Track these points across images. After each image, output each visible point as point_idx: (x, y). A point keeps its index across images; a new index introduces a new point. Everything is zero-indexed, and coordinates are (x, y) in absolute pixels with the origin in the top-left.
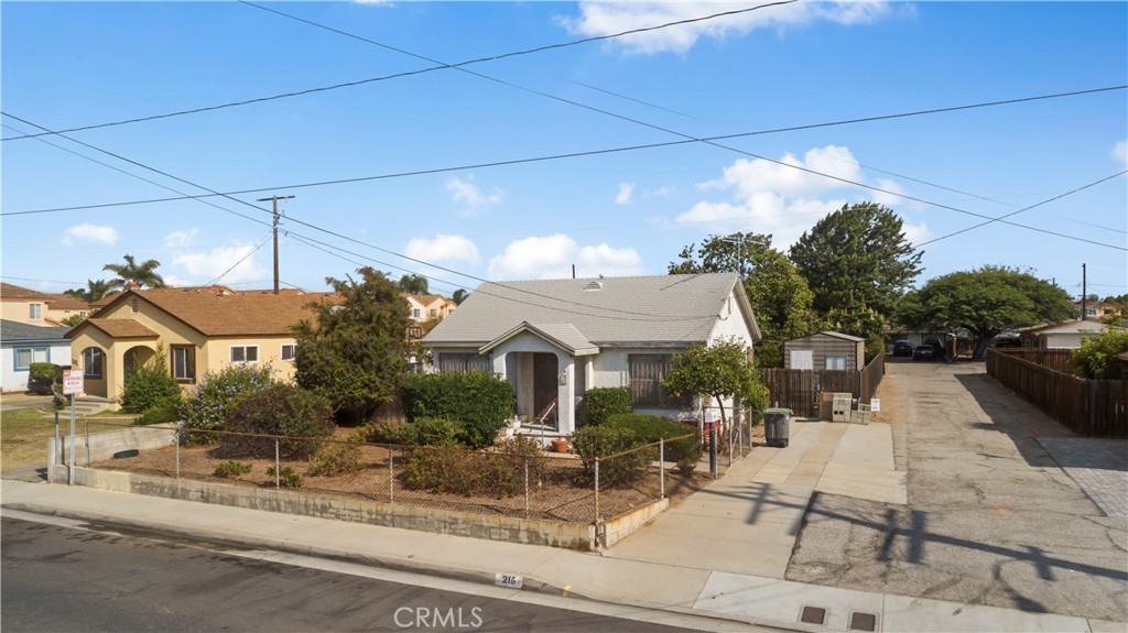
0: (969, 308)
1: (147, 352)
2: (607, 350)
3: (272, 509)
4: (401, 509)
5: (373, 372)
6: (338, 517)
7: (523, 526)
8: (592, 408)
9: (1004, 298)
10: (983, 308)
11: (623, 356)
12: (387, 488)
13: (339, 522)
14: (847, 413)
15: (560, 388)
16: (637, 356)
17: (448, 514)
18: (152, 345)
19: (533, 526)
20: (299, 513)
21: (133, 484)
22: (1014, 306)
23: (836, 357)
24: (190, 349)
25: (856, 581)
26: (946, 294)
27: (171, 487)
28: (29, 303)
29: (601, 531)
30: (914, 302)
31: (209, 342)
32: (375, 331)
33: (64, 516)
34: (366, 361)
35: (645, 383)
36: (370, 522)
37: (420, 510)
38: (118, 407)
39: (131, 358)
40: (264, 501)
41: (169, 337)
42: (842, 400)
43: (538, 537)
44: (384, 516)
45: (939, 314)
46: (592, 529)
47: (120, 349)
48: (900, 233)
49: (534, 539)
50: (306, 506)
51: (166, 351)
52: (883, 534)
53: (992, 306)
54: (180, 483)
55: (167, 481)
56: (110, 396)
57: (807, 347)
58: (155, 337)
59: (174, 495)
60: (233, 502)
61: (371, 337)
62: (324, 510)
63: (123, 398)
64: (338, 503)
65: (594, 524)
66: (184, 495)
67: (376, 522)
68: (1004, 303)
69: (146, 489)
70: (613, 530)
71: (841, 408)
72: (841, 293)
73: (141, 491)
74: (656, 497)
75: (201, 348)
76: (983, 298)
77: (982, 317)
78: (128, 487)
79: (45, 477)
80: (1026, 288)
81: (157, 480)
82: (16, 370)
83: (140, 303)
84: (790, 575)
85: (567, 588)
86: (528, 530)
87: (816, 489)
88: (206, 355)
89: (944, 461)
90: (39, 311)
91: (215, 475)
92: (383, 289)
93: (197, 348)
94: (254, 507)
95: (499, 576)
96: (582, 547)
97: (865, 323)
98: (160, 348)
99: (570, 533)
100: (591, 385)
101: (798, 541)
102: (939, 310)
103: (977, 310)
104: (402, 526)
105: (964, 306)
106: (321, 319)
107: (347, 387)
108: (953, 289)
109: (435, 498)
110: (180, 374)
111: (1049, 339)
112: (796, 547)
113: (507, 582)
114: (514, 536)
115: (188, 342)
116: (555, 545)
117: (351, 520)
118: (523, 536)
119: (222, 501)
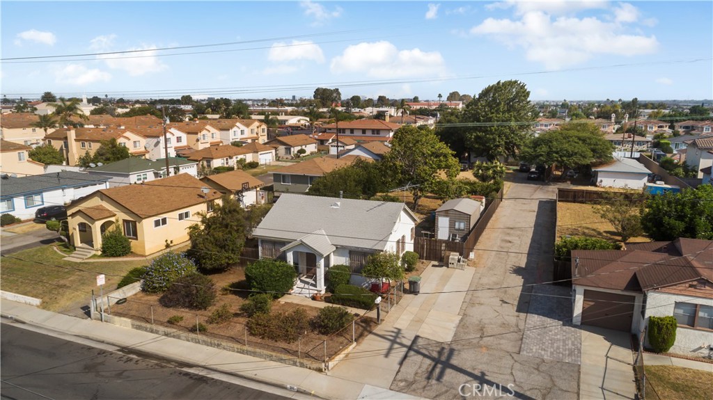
0: (557, 156)
1: (110, 223)
2: (339, 249)
3: (196, 343)
4: (250, 349)
5: (230, 252)
6: (224, 349)
7: (298, 360)
8: (332, 278)
9: (576, 151)
10: (565, 156)
11: (348, 251)
12: (244, 334)
13: (225, 351)
14: (455, 264)
15: (317, 269)
16: (353, 253)
17: (269, 353)
18: (113, 219)
19: (302, 361)
20: (208, 345)
21: (133, 325)
22: (581, 155)
23: (460, 222)
24: (134, 223)
25: (414, 390)
26: (546, 145)
27: (150, 328)
28: (17, 152)
29: (327, 364)
30: (529, 147)
31: (143, 220)
32: (230, 233)
33: (108, 343)
34: (227, 247)
35: (357, 263)
36: (238, 352)
37: (258, 350)
38: (100, 253)
39: (103, 228)
40: (192, 339)
41: (121, 216)
42: (454, 256)
43: (304, 365)
44: (243, 351)
45: (541, 158)
46: (323, 364)
47: (99, 224)
48: (528, 100)
49: (302, 365)
50: (211, 343)
51: (121, 222)
52: (433, 363)
53: (570, 155)
54: (154, 327)
55: (148, 326)
56: (95, 248)
57: (447, 216)
58: (114, 215)
59: (152, 331)
60: (179, 337)
61: (228, 236)
62: (218, 345)
63: (103, 248)
64: (224, 344)
65: (324, 361)
66: (157, 332)
67: (240, 353)
68: (576, 154)
69: (139, 328)
70: (331, 364)
71: (453, 262)
72: (491, 137)
73: (137, 328)
74: (351, 342)
75: (139, 223)
76: (566, 150)
77: (563, 161)
78: (131, 326)
79: (88, 314)
80: (590, 144)
81: (144, 324)
82: (26, 208)
83: (104, 196)
84: (392, 388)
85: (313, 392)
86: (300, 362)
87: (418, 334)
88: (142, 226)
89: (482, 306)
90: (23, 156)
91: (169, 322)
92: (232, 208)
93: (137, 223)
94: (188, 341)
95: (288, 386)
96: (320, 370)
97: (494, 171)
98: (117, 221)
99: (315, 365)
100: (332, 264)
101: (400, 368)
102: (541, 155)
103: (561, 156)
104: (251, 355)
105: (554, 154)
106: (203, 222)
107: (218, 260)
108: (551, 142)
109: (263, 342)
110: (129, 234)
111: (599, 174)
112: (399, 371)
113: (291, 389)
114: (295, 364)
115: (132, 220)
116: (310, 368)
117: (230, 350)
118: (298, 364)
119: (174, 337)
